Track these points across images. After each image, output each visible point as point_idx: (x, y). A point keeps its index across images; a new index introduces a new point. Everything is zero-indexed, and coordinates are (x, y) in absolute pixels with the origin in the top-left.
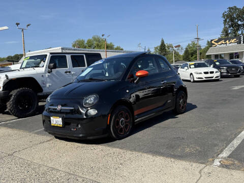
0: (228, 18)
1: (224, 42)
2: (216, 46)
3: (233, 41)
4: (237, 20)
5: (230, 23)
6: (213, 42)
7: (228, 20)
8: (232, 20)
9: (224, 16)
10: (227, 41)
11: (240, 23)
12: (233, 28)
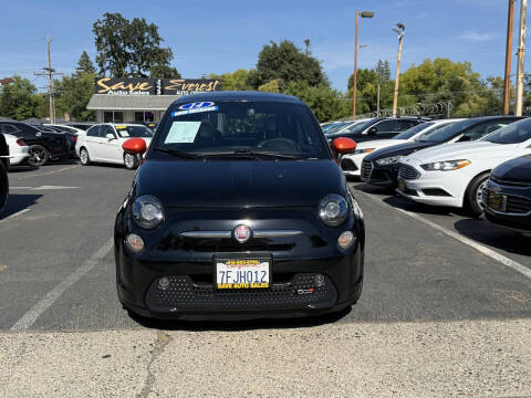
0: (105, 36)
1: (122, 87)
2: (107, 92)
3: (141, 87)
4: (122, 44)
5: (109, 48)
6: (100, 83)
7: (104, 40)
8: (112, 41)
9: (96, 30)
10: (130, 86)
11: (128, 50)
12: (115, 57)
